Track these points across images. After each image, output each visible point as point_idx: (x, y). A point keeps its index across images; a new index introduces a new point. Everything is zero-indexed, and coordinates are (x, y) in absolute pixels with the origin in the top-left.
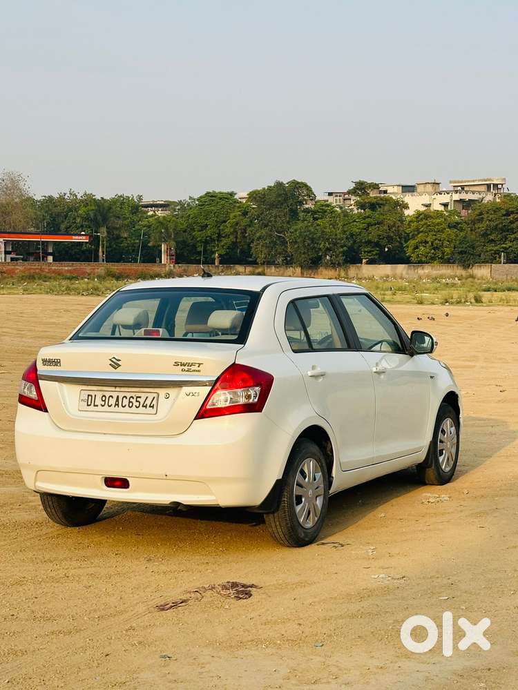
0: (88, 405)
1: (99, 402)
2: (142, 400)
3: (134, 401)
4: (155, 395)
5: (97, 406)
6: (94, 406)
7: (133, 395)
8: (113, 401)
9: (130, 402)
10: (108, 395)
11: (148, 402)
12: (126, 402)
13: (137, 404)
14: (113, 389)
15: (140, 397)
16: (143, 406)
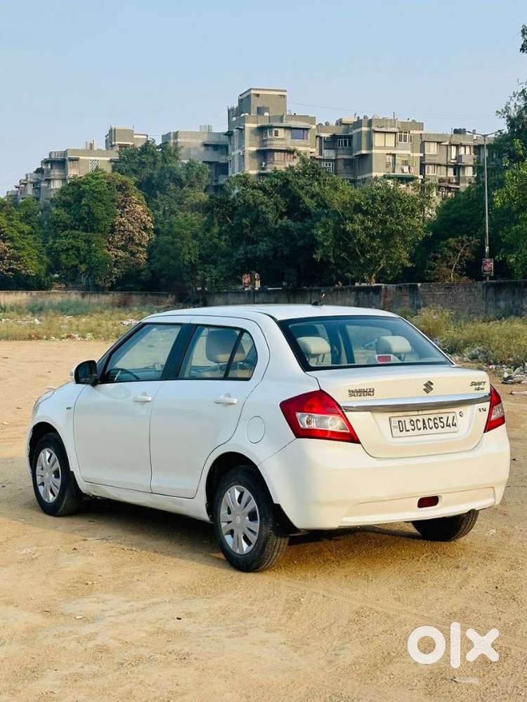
0: (401, 431)
1: (409, 427)
2: (444, 420)
3: (438, 422)
4: (454, 414)
5: (408, 431)
6: (407, 431)
7: (435, 416)
8: (420, 425)
9: (435, 423)
10: (414, 419)
11: (450, 422)
12: (432, 424)
13: (442, 424)
14: (416, 413)
15: (442, 418)
16: (447, 426)
